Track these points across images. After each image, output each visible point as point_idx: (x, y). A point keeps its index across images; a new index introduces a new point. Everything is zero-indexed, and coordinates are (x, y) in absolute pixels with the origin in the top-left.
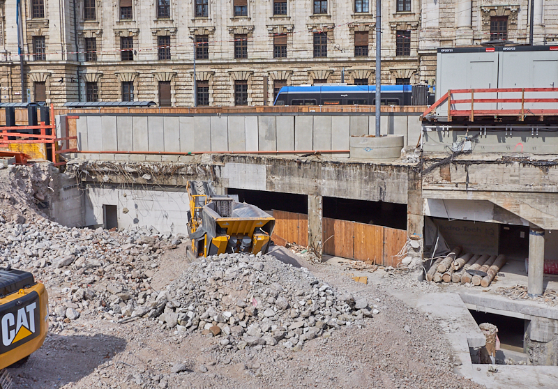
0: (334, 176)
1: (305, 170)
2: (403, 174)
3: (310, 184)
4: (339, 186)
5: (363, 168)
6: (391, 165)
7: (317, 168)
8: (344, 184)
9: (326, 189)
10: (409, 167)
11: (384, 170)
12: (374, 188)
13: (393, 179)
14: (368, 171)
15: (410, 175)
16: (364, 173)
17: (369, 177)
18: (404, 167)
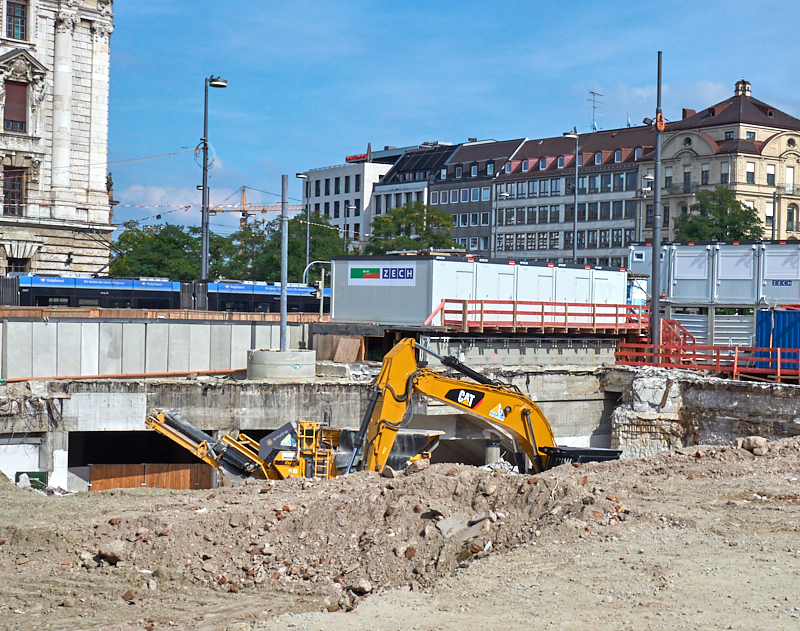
0: (260, 402)
1: (215, 398)
2: (354, 394)
3: (222, 415)
4: (267, 415)
5: (302, 389)
6: (339, 384)
7: (233, 393)
8: (274, 412)
9: (247, 421)
10: (362, 385)
11: (329, 391)
12: (316, 414)
13: (342, 401)
14: (308, 393)
15: (363, 395)
16: (302, 396)
17: (310, 400)
18: (355, 385)
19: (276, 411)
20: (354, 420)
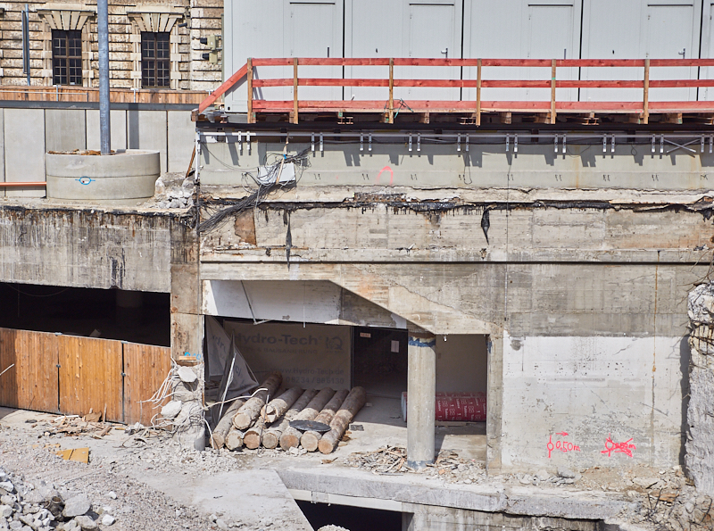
0: (13, 237)
2: (161, 231)
4: (24, 259)
5: (76, 220)
6: (135, 214)
8: (34, 255)
10: (172, 216)
11: (120, 223)
12: (100, 262)
13: (141, 242)
14: (86, 226)
15: (175, 233)
16: (78, 230)
17: (90, 239)
18: (162, 216)
19: (38, 253)
20: (161, 277)
